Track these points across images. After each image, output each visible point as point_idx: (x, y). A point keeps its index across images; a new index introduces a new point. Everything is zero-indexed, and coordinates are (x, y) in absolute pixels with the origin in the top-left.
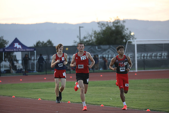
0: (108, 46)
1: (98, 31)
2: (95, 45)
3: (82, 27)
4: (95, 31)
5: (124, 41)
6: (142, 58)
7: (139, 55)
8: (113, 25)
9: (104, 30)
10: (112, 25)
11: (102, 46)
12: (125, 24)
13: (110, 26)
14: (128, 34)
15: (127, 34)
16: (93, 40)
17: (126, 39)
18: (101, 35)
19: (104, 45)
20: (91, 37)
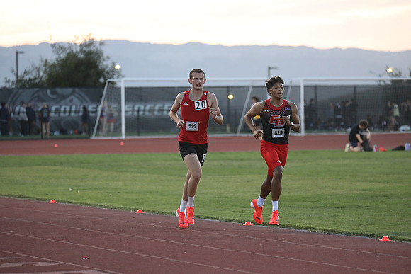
0: (69, 90)
1: (52, 60)
2: (47, 88)
3: (21, 53)
4: (46, 61)
5: (102, 80)
6: (135, 113)
7: (129, 107)
8: (81, 50)
9: (63, 59)
10: (78, 49)
11: (59, 90)
12: (103, 49)
13: (74, 51)
14: (110, 67)
15: (107, 67)
16: (41, 78)
17: (104, 77)
18: (58, 68)
19: (62, 87)
20: (39, 71)
